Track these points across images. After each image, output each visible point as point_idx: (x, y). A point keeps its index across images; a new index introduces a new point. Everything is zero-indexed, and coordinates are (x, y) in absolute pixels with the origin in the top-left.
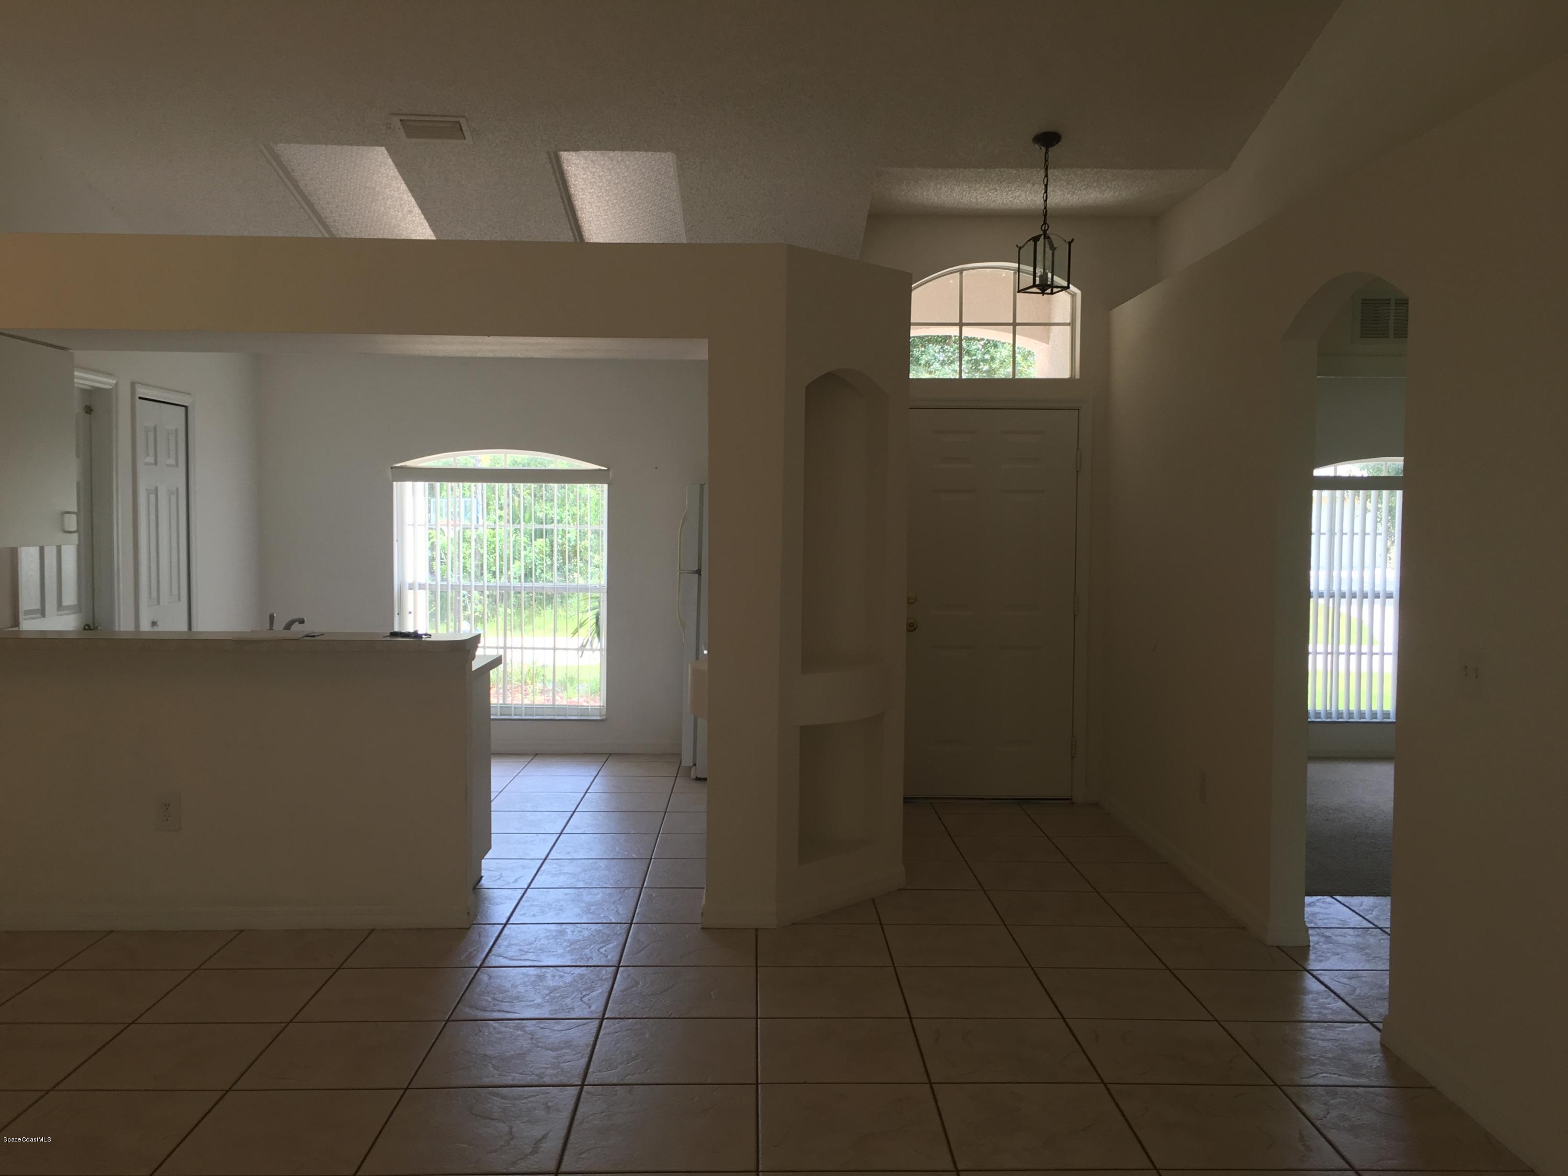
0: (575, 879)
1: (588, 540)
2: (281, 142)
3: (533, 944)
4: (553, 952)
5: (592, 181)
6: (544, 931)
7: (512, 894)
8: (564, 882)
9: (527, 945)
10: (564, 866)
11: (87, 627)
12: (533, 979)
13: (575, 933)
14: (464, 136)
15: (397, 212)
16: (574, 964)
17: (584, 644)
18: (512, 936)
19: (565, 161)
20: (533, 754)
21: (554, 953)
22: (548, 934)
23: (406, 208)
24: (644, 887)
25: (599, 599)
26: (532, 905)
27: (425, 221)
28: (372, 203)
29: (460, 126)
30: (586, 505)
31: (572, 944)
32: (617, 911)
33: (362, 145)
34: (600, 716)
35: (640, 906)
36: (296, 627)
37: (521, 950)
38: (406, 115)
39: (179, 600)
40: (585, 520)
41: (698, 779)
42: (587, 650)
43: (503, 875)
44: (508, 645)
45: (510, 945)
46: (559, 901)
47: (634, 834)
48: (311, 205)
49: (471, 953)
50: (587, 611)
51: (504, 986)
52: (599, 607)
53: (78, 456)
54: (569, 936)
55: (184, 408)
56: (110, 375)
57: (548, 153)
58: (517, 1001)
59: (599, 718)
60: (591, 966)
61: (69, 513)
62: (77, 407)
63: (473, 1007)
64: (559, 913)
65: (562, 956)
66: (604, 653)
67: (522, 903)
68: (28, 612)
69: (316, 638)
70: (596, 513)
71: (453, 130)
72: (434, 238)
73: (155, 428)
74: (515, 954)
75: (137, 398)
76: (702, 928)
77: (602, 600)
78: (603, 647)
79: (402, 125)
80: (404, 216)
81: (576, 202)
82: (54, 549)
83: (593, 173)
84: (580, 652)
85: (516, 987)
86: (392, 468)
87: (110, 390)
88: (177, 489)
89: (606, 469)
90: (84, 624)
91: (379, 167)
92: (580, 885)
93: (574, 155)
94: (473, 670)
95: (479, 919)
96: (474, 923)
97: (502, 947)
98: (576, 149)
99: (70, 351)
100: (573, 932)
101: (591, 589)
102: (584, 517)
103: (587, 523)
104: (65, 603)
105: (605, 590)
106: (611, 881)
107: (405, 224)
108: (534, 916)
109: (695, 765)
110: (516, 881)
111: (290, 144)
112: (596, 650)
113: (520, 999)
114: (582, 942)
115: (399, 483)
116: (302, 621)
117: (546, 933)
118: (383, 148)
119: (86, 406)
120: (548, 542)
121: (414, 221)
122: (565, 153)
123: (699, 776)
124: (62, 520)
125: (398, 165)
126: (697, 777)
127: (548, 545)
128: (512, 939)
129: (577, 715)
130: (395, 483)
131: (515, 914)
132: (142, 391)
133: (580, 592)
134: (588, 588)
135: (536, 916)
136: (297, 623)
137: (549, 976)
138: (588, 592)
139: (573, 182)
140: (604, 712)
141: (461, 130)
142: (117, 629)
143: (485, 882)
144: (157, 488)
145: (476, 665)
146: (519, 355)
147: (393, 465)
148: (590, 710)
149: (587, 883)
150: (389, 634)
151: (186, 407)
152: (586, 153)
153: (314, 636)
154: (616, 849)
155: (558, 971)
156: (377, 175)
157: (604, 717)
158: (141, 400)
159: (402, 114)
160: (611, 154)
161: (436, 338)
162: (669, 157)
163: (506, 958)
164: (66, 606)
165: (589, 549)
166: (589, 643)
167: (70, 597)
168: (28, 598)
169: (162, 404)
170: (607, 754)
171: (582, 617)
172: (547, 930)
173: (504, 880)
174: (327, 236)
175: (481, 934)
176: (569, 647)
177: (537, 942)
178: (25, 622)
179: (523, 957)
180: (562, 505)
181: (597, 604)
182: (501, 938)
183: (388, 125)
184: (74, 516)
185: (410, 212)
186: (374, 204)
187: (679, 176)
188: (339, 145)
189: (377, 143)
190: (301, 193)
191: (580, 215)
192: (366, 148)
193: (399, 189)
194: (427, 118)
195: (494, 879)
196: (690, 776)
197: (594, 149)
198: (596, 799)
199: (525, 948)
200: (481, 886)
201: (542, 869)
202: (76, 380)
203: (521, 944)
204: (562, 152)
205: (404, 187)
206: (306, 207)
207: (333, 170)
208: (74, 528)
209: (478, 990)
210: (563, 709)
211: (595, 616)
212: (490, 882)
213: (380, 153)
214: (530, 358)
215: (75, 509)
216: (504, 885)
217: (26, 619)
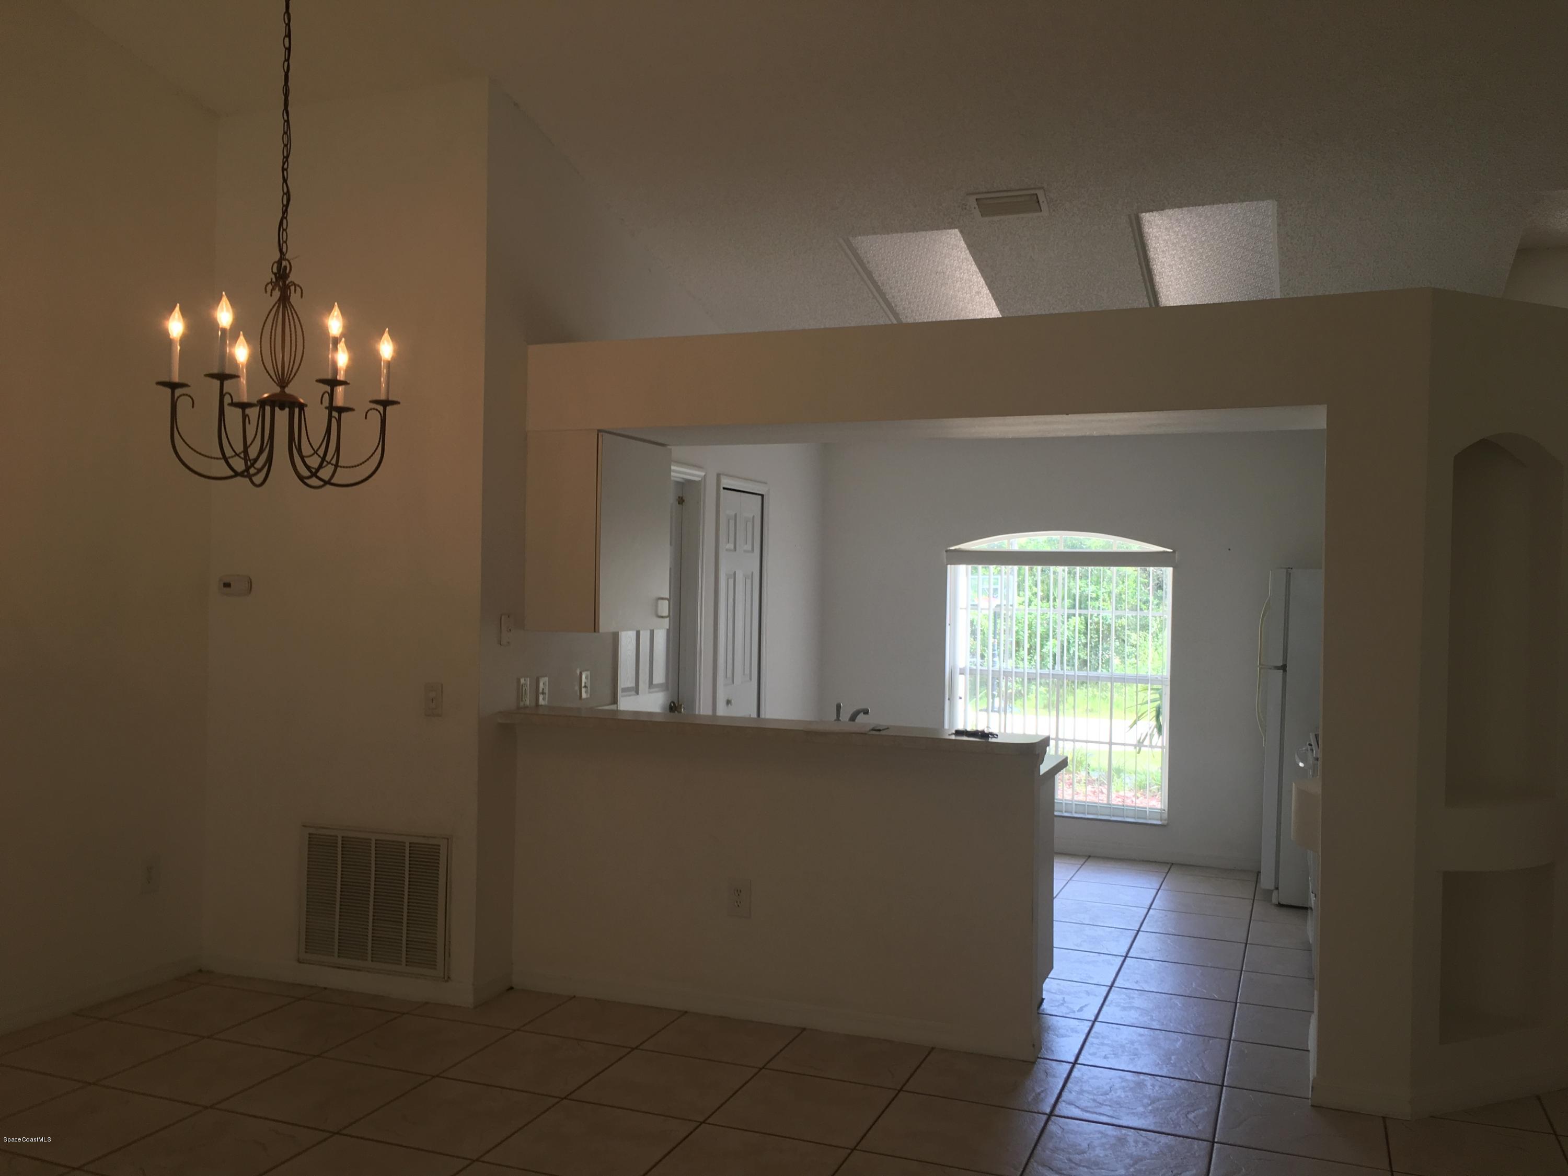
0: (1149, 1017)
1: (1125, 618)
2: (860, 235)
3: (1108, 1094)
4: (1132, 1109)
5: (1175, 241)
6: (1120, 1080)
7: (1078, 1025)
8: (1136, 1018)
9: (1102, 1095)
10: (1133, 998)
11: (673, 707)
12: (1113, 1141)
13: (1157, 1088)
14: (1041, 208)
15: (965, 294)
16: (1159, 1129)
17: (1141, 741)
18: (1083, 1080)
19: (1146, 223)
20: (1086, 856)
21: (1135, 1111)
22: (1124, 1084)
23: (975, 289)
24: (1232, 1038)
25: (1161, 690)
26: (1103, 1044)
27: (993, 301)
28: (941, 287)
29: (1037, 198)
30: (1123, 582)
31: (1153, 1102)
32: (1203, 1067)
33: (937, 230)
34: (1161, 820)
35: (1231, 1065)
36: (861, 718)
37: (1094, 1100)
38: (983, 193)
39: (751, 679)
40: (1122, 598)
41: (1280, 905)
42: (1146, 746)
43: (1066, 1000)
44: (1060, 736)
45: (1081, 1092)
46: (1132, 1043)
47: (1211, 967)
48: (883, 295)
49: (1039, 1094)
50: (1147, 703)
51: (1080, 1145)
52: (1161, 699)
53: (671, 544)
54: (1149, 1091)
55: (760, 497)
56: (699, 467)
57: (1129, 216)
58: (1097, 1167)
59: (1159, 822)
60: (1179, 1136)
61: (662, 599)
62: (671, 499)
63: (1046, 1166)
64: (1134, 1059)
65: (1142, 1115)
66: (1166, 751)
67: (1090, 1039)
68: (624, 690)
69: (882, 733)
70: (1134, 591)
71: (1032, 203)
72: (1001, 316)
73: (736, 515)
74: (1089, 1104)
75: (722, 489)
76: (1312, 1106)
77: (1164, 693)
78: (1165, 745)
79: (978, 204)
80: (971, 297)
81: (1155, 266)
82: (648, 633)
83: (1177, 233)
84: (1138, 748)
85: (1094, 1148)
86: (946, 551)
87: (699, 482)
88: (752, 573)
89: (1171, 551)
90: (670, 701)
91: (951, 250)
92: (1155, 1025)
93: (1157, 215)
94: (1042, 773)
95: (1044, 1053)
96: (1039, 1056)
97: (1074, 1093)
98: (1159, 207)
99: (669, 447)
100: (1153, 1086)
101: (1152, 680)
102: (1121, 595)
103: (1124, 601)
104: (655, 682)
105: (1168, 683)
106: (1192, 1026)
107: (973, 306)
108: (1105, 1057)
109: (1277, 889)
110: (1081, 1010)
111: (868, 236)
112: (1156, 747)
113: (1100, 1166)
114: (1164, 1101)
115: (953, 566)
116: (866, 712)
117: (1122, 1082)
118: (957, 230)
119: (679, 497)
120: (1083, 620)
121: (981, 302)
122: (1147, 214)
123: (1283, 902)
124: (657, 606)
125: (971, 246)
126: (1279, 903)
127: (1083, 623)
128: (1084, 1084)
129: (1134, 818)
130: (949, 566)
131: (1083, 1052)
132: (726, 482)
133: (1139, 683)
134: (1148, 680)
135: (1108, 1058)
136: (862, 713)
137: (1131, 1140)
138: (1148, 684)
139: (1154, 245)
140: (1165, 816)
141: (1038, 202)
142: (697, 713)
143: (1046, 1006)
144: (735, 574)
145: (1044, 768)
146: (1095, 433)
147: (948, 549)
148: (1148, 812)
149: (1163, 1024)
150: (954, 732)
151: (762, 496)
152: (1170, 212)
153: (879, 730)
154: (1192, 984)
155: (1141, 1135)
156: (949, 258)
157: (1165, 823)
158: (726, 491)
159: (979, 193)
160: (1200, 209)
161: (1010, 420)
162: (1269, 207)
163: (1078, 1107)
164: (655, 685)
165: (1126, 628)
166: (1148, 738)
167: (659, 677)
168: (626, 679)
169: (742, 494)
170: (1168, 863)
171: (1142, 709)
172: (1122, 1079)
173: (1068, 1007)
174: (895, 322)
175: (1047, 1071)
176: (1127, 742)
177: (1113, 1093)
178: (622, 699)
179: (1098, 1110)
180: (1098, 583)
181: (1157, 696)
182: (1070, 1080)
183: (964, 207)
184: (667, 602)
185: (978, 293)
186: (943, 288)
187: (1279, 225)
188: (914, 232)
189: (951, 227)
190: (874, 283)
191: (1158, 280)
192: (939, 232)
193: (968, 270)
194: (1005, 194)
195: (1057, 1004)
196: (1271, 900)
197: (1180, 206)
198: (1161, 917)
199: (1100, 1099)
200: (1043, 1010)
201: (1110, 998)
202: (672, 474)
203: (1095, 1092)
204: (1144, 214)
205: (974, 268)
206: (878, 297)
207: (906, 258)
208: (666, 613)
209: (1050, 1145)
210: (1121, 810)
211: (1155, 709)
212: (1052, 1006)
213: (953, 236)
214: (1106, 436)
215: (668, 596)
216: (1068, 1014)
217: (622, 696)
